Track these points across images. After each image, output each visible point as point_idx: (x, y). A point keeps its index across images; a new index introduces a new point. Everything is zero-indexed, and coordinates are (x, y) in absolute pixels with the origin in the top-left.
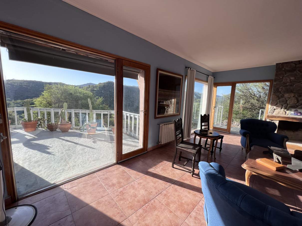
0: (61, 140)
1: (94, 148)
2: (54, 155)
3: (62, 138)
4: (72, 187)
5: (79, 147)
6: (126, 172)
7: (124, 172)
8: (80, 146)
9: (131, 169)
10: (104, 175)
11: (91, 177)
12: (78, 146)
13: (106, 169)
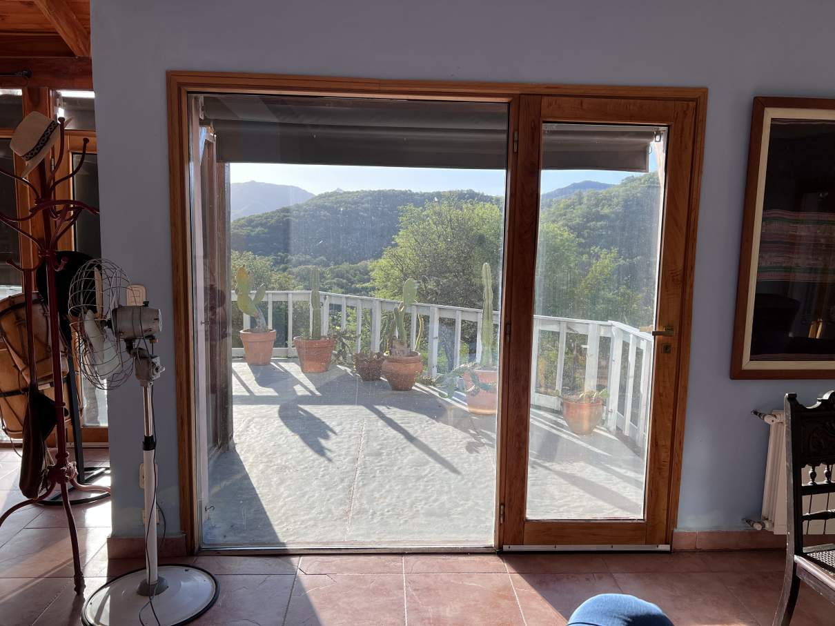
0: (374, 416)
1: (455, 471)
2: (330, 460)
3: (382, 408)
4: (319, 572)
5: (413, 452)
6: (513, 599)
7: (505, 593)
8: (416, 449)
9: (541, 594)
10: (427, 574)
11: (385, 566)
12: (413, 447)
13: (448, 557)
